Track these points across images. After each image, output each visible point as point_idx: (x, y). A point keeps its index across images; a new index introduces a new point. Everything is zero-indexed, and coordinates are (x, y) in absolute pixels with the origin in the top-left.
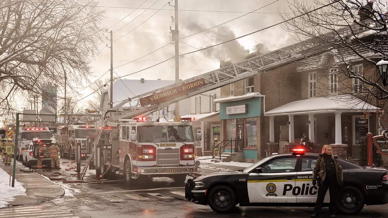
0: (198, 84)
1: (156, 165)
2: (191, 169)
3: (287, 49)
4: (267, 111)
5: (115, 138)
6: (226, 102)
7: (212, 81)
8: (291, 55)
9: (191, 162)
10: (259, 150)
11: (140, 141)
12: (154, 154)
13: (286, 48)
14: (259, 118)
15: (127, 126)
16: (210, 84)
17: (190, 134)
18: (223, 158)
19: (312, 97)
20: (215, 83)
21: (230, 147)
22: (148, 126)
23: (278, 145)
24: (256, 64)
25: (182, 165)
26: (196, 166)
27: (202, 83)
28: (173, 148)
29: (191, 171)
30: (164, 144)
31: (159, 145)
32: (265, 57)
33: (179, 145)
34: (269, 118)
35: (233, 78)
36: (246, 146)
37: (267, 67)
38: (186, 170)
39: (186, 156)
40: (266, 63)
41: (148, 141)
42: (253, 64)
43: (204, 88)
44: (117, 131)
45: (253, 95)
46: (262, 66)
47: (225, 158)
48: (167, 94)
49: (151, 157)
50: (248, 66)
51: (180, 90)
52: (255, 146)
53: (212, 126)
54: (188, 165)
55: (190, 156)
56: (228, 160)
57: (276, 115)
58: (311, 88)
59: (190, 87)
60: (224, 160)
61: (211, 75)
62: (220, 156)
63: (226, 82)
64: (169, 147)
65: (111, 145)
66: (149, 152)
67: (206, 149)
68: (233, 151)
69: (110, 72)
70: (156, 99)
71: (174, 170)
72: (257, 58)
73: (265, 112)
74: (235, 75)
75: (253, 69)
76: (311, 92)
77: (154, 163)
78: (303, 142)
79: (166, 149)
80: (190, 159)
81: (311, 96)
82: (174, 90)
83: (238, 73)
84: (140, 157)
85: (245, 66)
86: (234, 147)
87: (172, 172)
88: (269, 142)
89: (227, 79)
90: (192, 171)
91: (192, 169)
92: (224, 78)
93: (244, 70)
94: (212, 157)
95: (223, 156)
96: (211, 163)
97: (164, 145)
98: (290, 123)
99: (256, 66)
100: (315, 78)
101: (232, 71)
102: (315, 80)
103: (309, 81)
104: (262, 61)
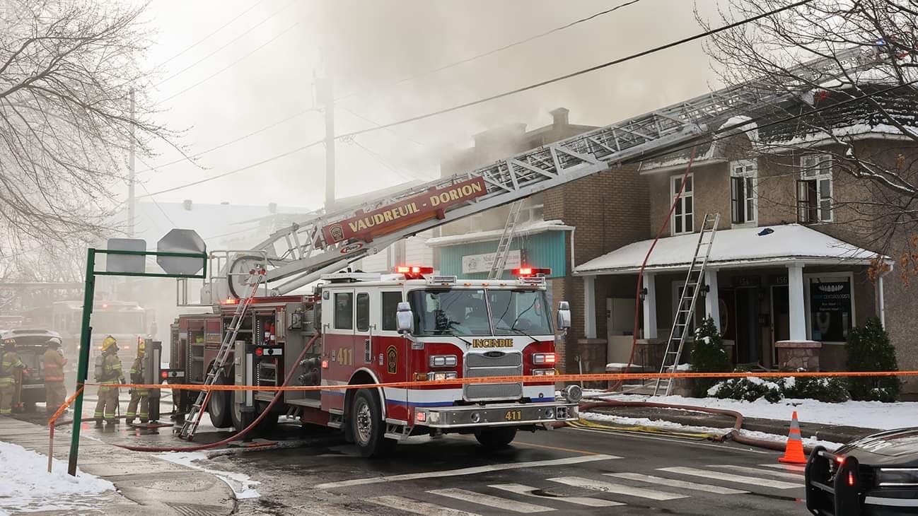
0: (467, 192)
1: (463, 401)
2: (560, 409)
3: (672, 111)
4: (579, 265)
5: (294, 326)
6: (465, 245)
7: (501, 185)
8: (683, 126)
11: (417, 332)
12: (458, 368)
13: (670, 110)
14: (562, 281)
15: (360, 290)
16: (493, 192)
17: (539, 313)
19: (681, 231)
20: (509, 189)
22: (435, 291)
23: (606, 345)
24: (603, 145)
25: (528, 400)
26: (571, 400)
27: (480, 189)
28: (506, 350)
29: (559, 416)
30: (482, 342)
31: (470, 344)
32: (623, 129)
33: (520, 343)
34: (583, 282)
35: (550, 178)
37: (629, 152)
38: (547, 413)
39: (539, 375)
40: (625, 144)
42: (595, 144)
43: (479, 201)
44: (300, 309)
45: (547, 226)
46: (617, 150)
48: (392, 216)
49: (452, 376)
50: (584, 151)
51: (425, 205)
54: (543, 399)
57: (600, 273)
58: (679, 211)
59: (448, 199)
61: (497, 171)
63: (532, 187)
64: (496, 349)
65: (281, 346)
70: (365, 227)
71: (517, 414)
72: (605, 132)
73: (576, 266)
74: (554, 171)
75: (597, 158)
76: (679, 219)
77: (459, 394)
78: (703, 335)
79: (487, 354)
81: (679, 229)
82: (409, 206)
83: (561, 167)
85: (576, 151)
87: (512, 420)
88: (584, 338)
89: (535, 180)
90: (564, 416)
91: (562, 409)
92: (529, 178)
93: (576, 158)
97: (482, 344)
98: (646, 293)
99: (603, 150)
100: (688, 189)
101: (547, 160)
102: (691, 194)
103: (673, 197)
104: (617, 140)
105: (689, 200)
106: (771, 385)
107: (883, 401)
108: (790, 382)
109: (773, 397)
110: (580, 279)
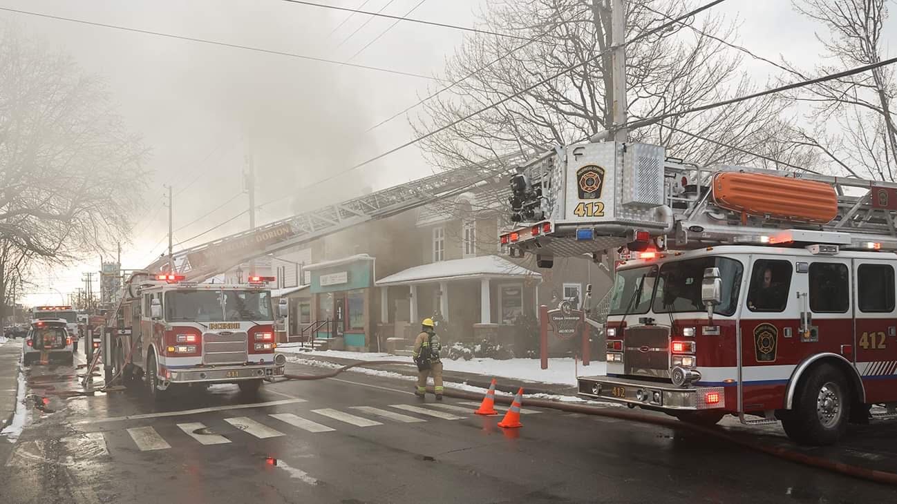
0: (280, 233)
1: (202, 364)
2: (268, 370)
4: (379, 280)
5: (136, 315)
6: (320, 268)
7: (303, 229)
9: (268, 358)
10: (367, 335)
11: (170, 319)
12: (197, 343)
14: (367, 290)
15: (151, 292)
16: (298, 233)
17: (266, 307)
18: (316, 345)
20: (307, 231)
21: (326, 331)
22: (185, 292)
24: (369, 205)
25: (252, 363)
26: (278, 364)
27: (288, 232)
28: (234, 331)
29: (268, 374)
30: (216, 325)
31: (207, 327)
32: (382, 195)
33: (245, 326)
34: (381, 289)
36: (349, 329)
37: (385, 210)
38: (259, 372)
39: (259, 347)
40: (383, 204)
41: (185, 320)
42: (364, 204)
43: (290, 239)
45: (357, 257)
46: (377, 208)
47: (319, 345)
49: (193, 349)
50: (356, 207)
51: (252, 241)
52: (362, 329)
53: (300, 303)
54: (262, 363)
55: (267, 346)
56: (324, 347)
57: (391, 284)
58: (437, 249)
59: (268, 238)
60: (318, 349)
62: (313, 343)
64: (227, 330)
66: (188, 340)
67: (291, 334)
68: (330, 335)
69: (168, 238)
71: (235, 373)
72: (370, 197)
73: (376, 280)
74: (337, 220)
75: (364, 213)
76: (437, 253)
77: (198, 360)
79: (220, 334)
80: (267, 352)
81: (437, 260)
83: (342, 218)
84: (171, 349)
85: (352, 208)
86: (330, 331)
87: (231, 377)
88: (381, 322)
89: (325, 226)
90: (271, 374)
91: (271, 370)
92: (321, 225)
93: (352, 213)
94: (301, 344)
95: (315, 343)
96: (301, 352)
97: (216, 327)
98: (411, 296)
99: (369, 207)
100: (442, 236)
101: (333, 214)
102: (443, 238)
103: (434, 240)
104: (377, 202)
105: (442, 242)
106: (466, 350)
107: (532, 358)
108: (478, 348)
109: (468, 357)
110: (379, 288)
